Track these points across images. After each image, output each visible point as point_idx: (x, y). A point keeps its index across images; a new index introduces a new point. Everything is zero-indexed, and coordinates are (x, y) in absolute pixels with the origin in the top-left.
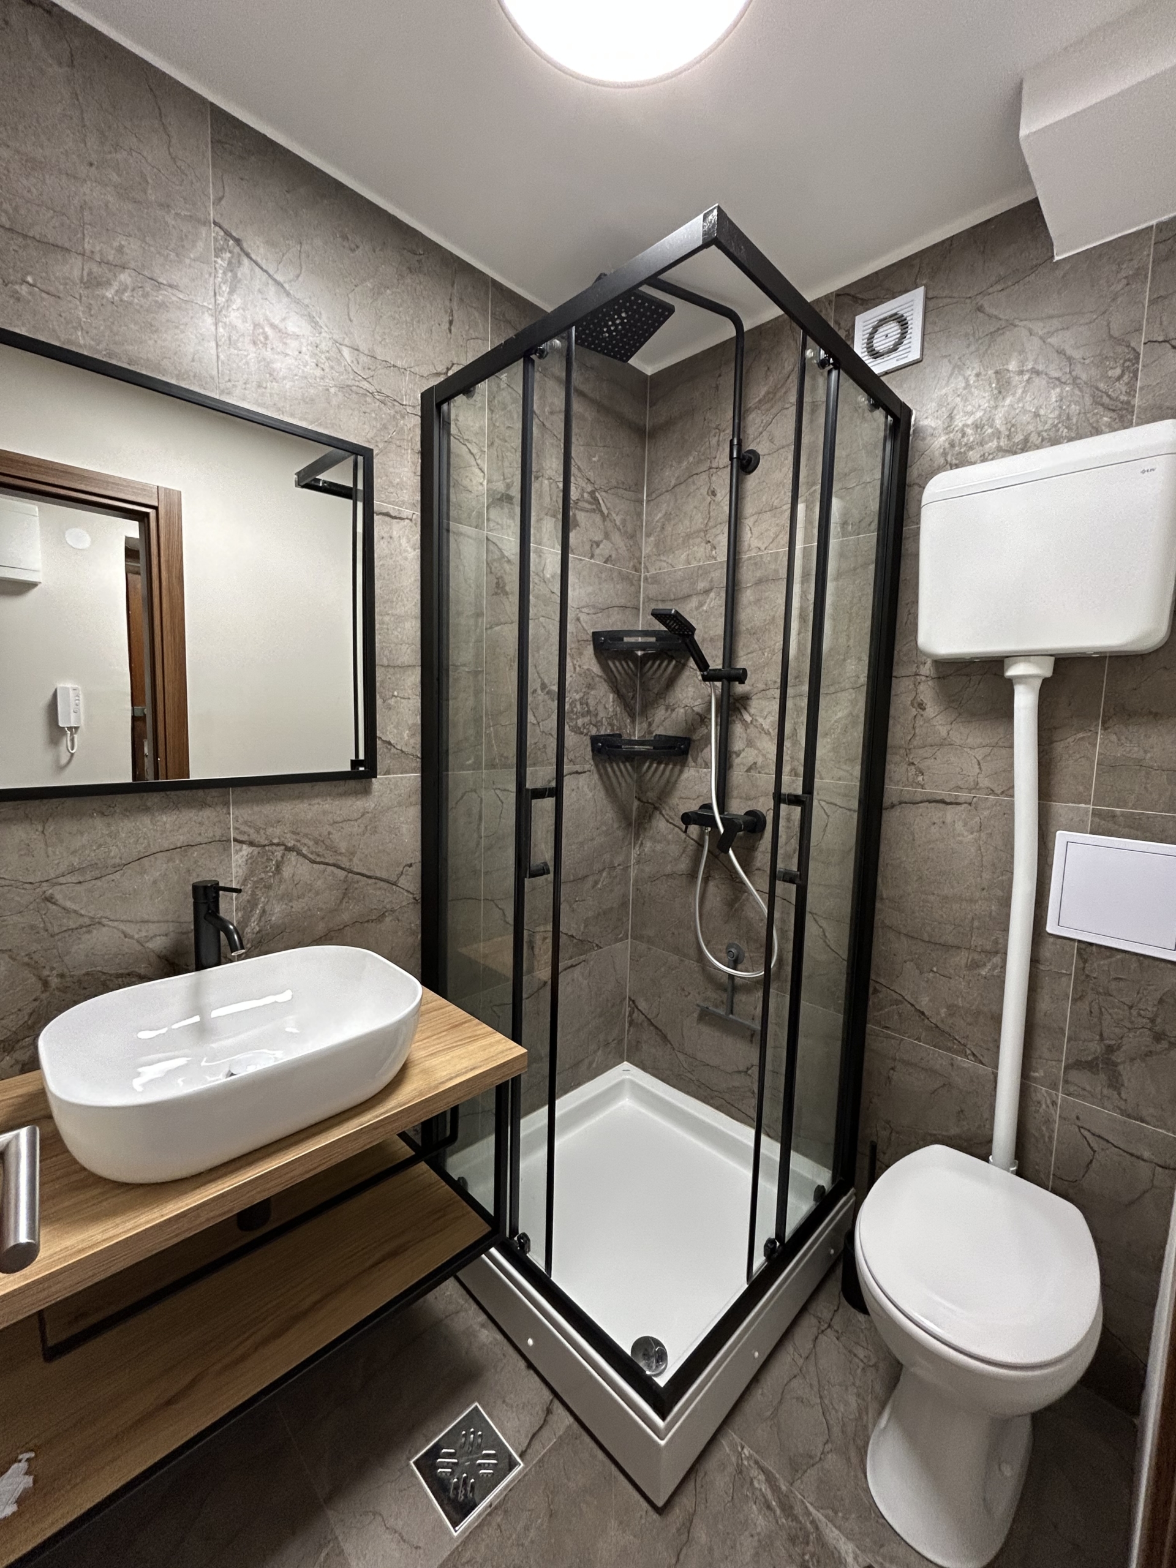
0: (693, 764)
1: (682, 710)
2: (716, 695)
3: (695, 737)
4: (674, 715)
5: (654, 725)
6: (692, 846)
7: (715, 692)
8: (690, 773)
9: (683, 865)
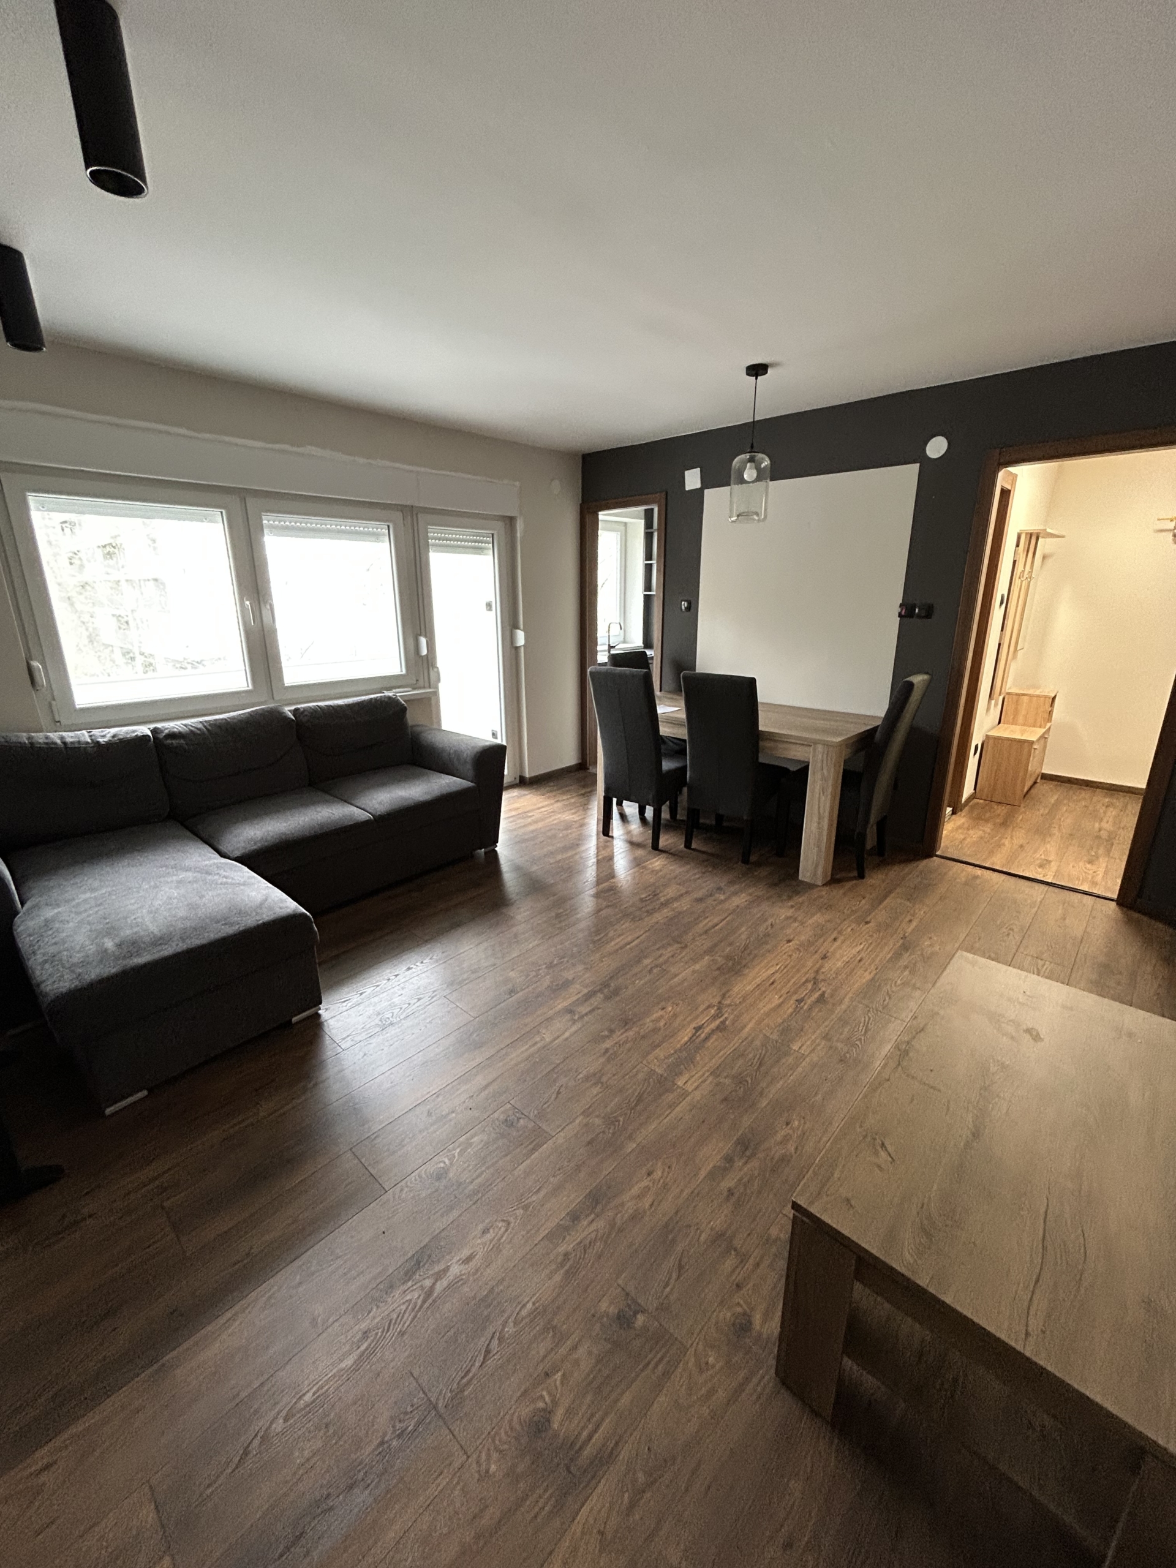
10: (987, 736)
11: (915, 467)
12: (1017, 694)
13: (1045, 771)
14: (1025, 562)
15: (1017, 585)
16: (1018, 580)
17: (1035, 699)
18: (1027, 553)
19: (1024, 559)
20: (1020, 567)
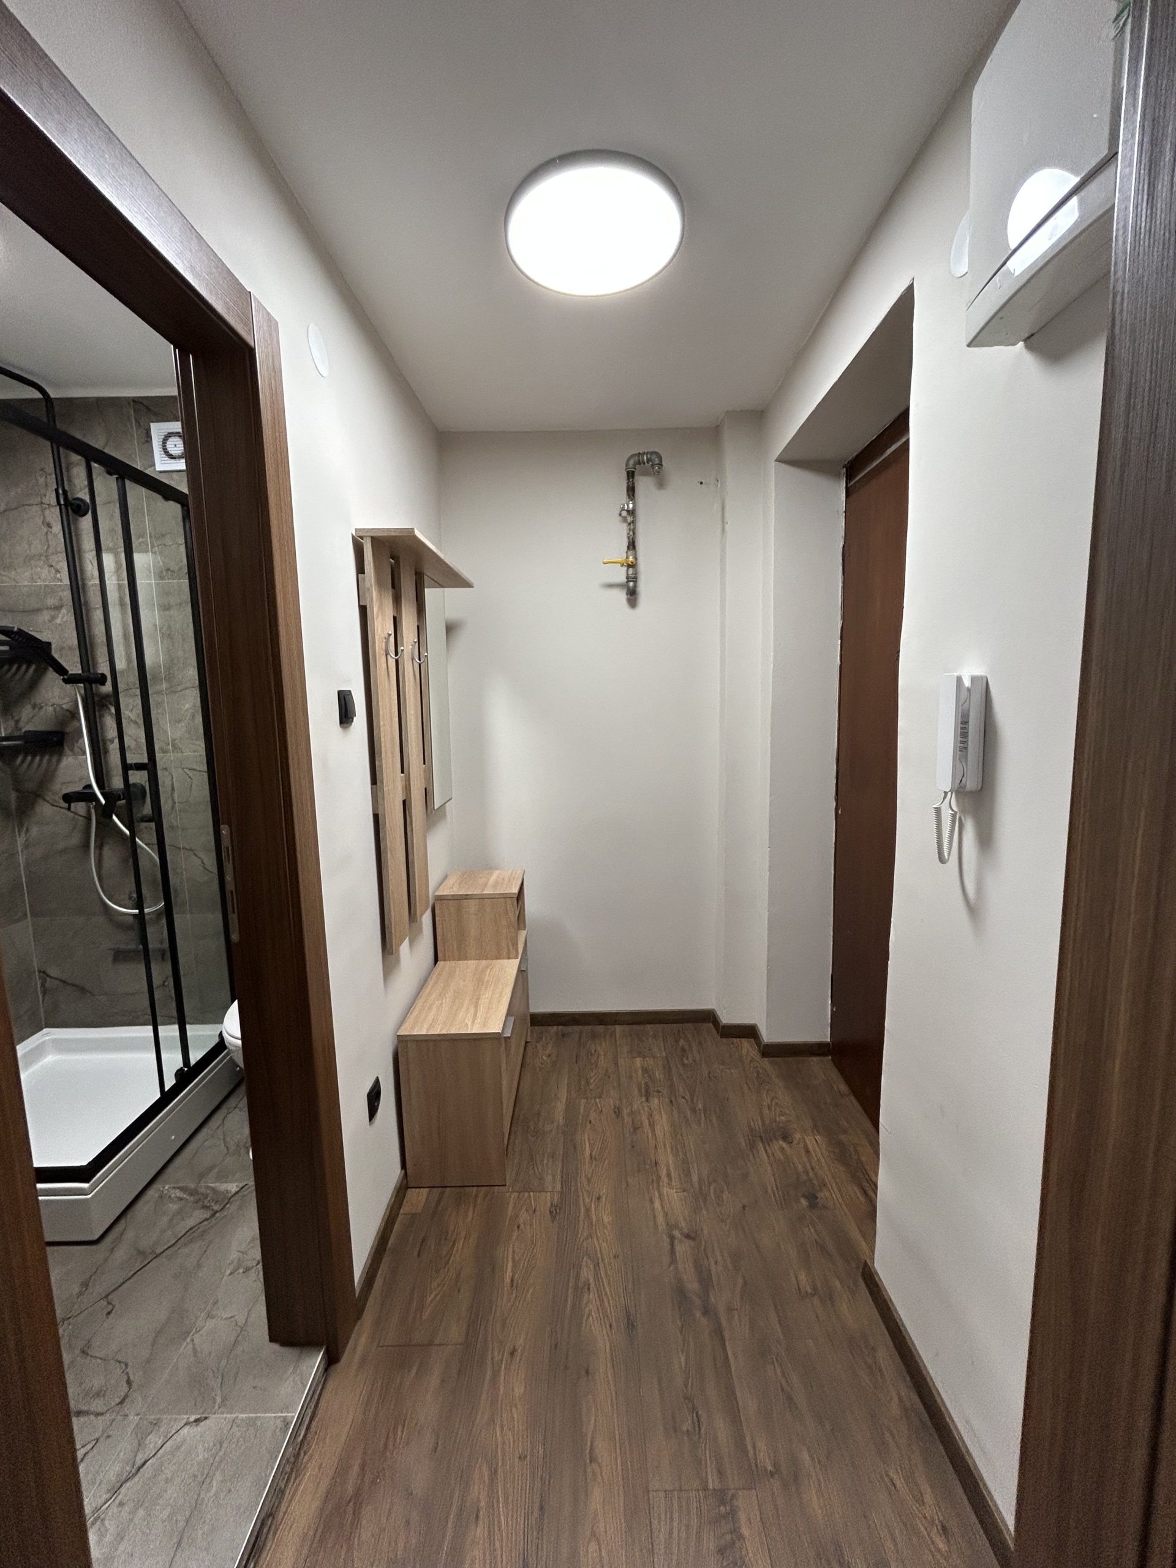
0: (70, 753)
1: (51, 708)
2: (81, 695)
3: (68, 730)
4: (42, 713)
5: (21, 724)
6: (81, 822)
7: (79, 692)
8: (68, 761)
9: (76, 840)
10: (400, 1039)
12: (454, 898)
14: (395, 618)
15: (383, 666)
16: (384, 658)
17: (487, 902)
18: (397, 601)
19: (390, 612)
20: (382, 627)
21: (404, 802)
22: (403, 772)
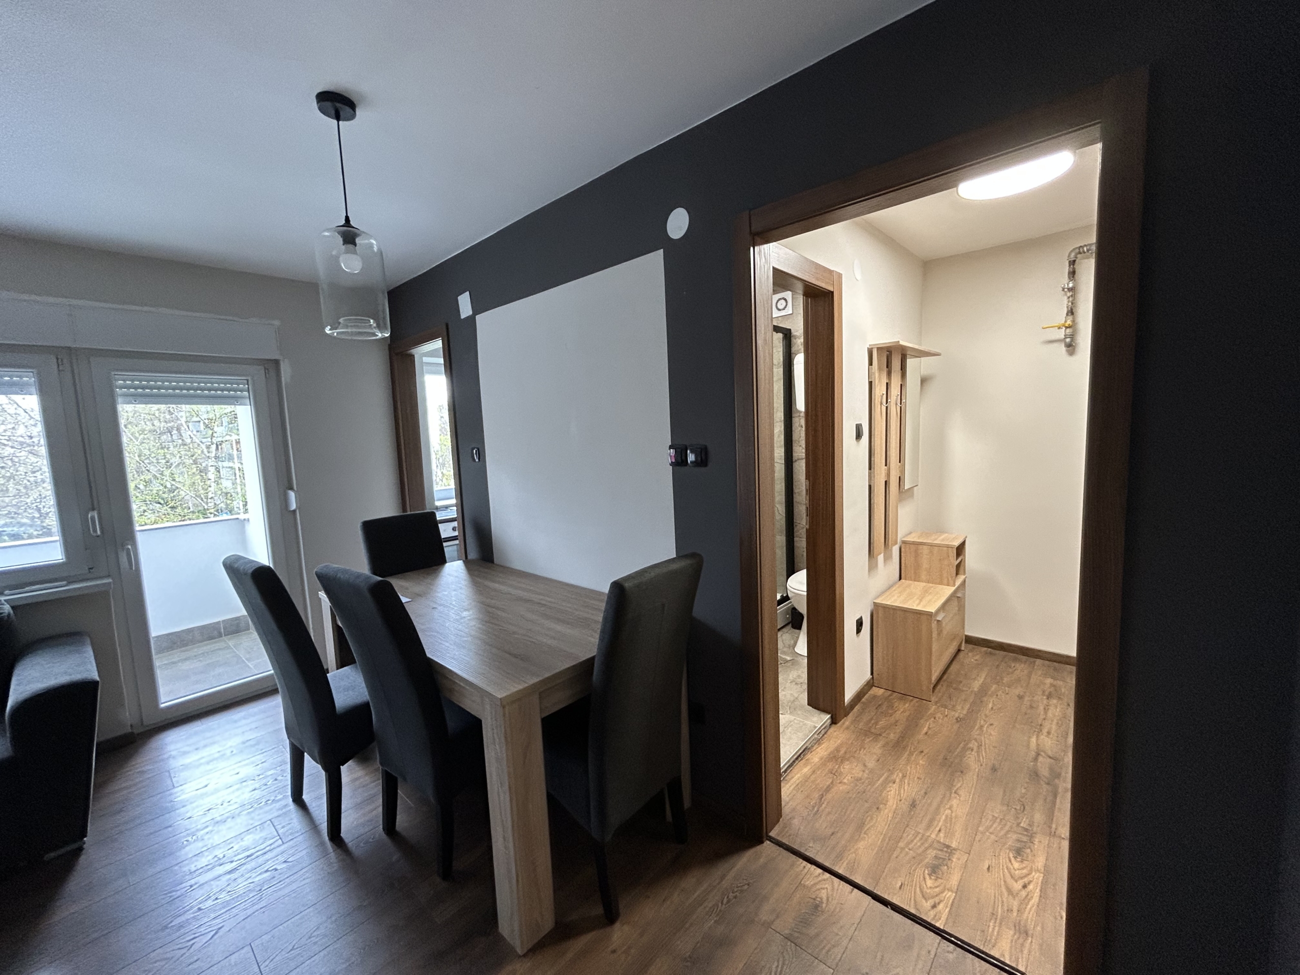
10: (876, 605)
11: (658, 257)
12: (914, 543)
13: (970, 632)
14: (887, 384)
15: (879, 412)
16: (879, 406)
17: (936, 549)
18: (889, 374)
19: (885, 381)
20: (880, 390)
21: (886, 482)
22: (886, 465)
